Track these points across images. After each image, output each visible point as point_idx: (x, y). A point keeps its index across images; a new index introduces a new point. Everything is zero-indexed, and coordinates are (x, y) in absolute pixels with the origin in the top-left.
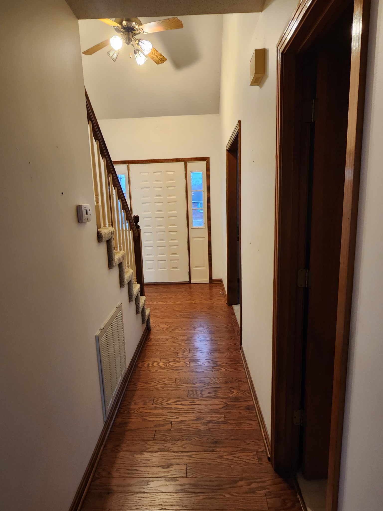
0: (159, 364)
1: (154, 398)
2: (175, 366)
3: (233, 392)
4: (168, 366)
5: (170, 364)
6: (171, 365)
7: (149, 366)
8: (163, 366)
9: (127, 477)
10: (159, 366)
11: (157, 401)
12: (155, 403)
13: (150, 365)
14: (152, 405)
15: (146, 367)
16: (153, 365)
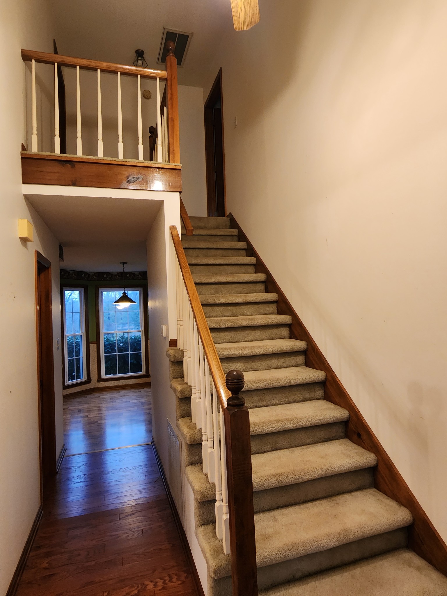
0: (155, 586)
1: (143, 535)
2: (127, 588)
3: (47, 563)
4: (138, 585)
5: (136, 589)
6: (134, 589)
7: (170, 578)
8: (146, 583)
9: (143, 489)
10: (153, 582)
11: (139, 533)
12: (140, 531)
13: (167, 578)
14: (142, 529)
15: (173, 574)
16: (163, 581)
